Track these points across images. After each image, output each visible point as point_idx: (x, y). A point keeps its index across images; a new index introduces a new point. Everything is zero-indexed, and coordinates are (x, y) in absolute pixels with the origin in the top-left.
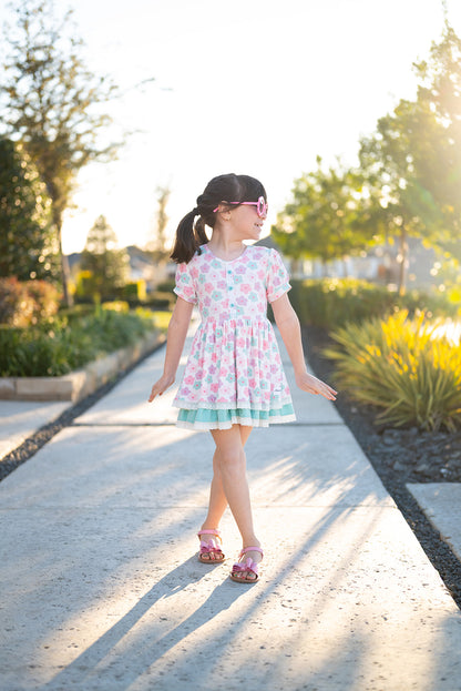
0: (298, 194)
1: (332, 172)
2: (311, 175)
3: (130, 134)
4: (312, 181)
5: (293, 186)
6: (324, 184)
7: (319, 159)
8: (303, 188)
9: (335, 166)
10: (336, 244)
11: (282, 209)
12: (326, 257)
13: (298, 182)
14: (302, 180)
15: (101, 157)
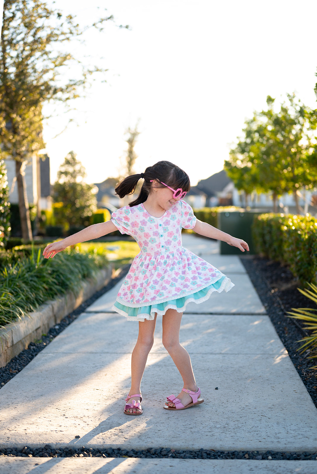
0: (249, 133)
1: (284, 110)
2: (264, 113)
3: (90, 72)
4: (264, 120)
5: (245, 126)
6: (277, 122)
7: (270, 100)
8: (254, 127)
9: (287, 104)
10: (287, 180)
11: (234, 147)
12: (276, 192)
13: (249, 123)
14: (253, 120)
15: (59, 94)
